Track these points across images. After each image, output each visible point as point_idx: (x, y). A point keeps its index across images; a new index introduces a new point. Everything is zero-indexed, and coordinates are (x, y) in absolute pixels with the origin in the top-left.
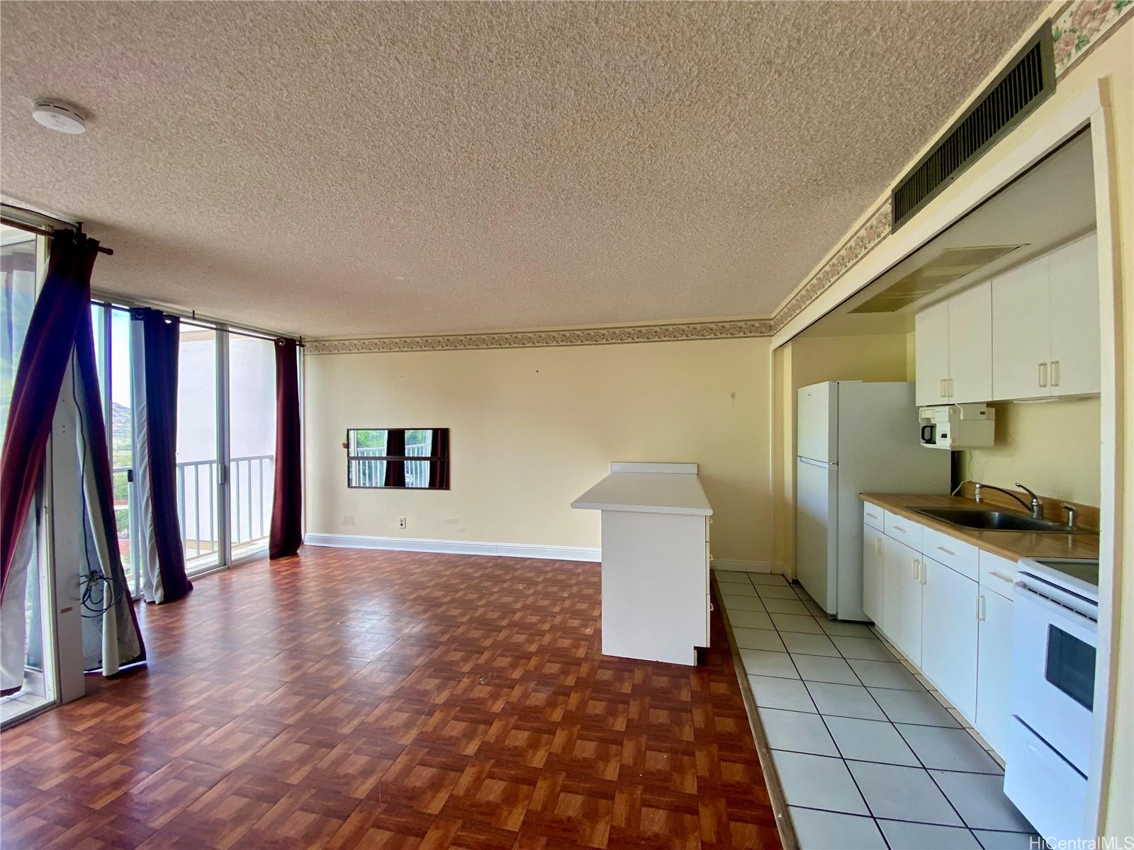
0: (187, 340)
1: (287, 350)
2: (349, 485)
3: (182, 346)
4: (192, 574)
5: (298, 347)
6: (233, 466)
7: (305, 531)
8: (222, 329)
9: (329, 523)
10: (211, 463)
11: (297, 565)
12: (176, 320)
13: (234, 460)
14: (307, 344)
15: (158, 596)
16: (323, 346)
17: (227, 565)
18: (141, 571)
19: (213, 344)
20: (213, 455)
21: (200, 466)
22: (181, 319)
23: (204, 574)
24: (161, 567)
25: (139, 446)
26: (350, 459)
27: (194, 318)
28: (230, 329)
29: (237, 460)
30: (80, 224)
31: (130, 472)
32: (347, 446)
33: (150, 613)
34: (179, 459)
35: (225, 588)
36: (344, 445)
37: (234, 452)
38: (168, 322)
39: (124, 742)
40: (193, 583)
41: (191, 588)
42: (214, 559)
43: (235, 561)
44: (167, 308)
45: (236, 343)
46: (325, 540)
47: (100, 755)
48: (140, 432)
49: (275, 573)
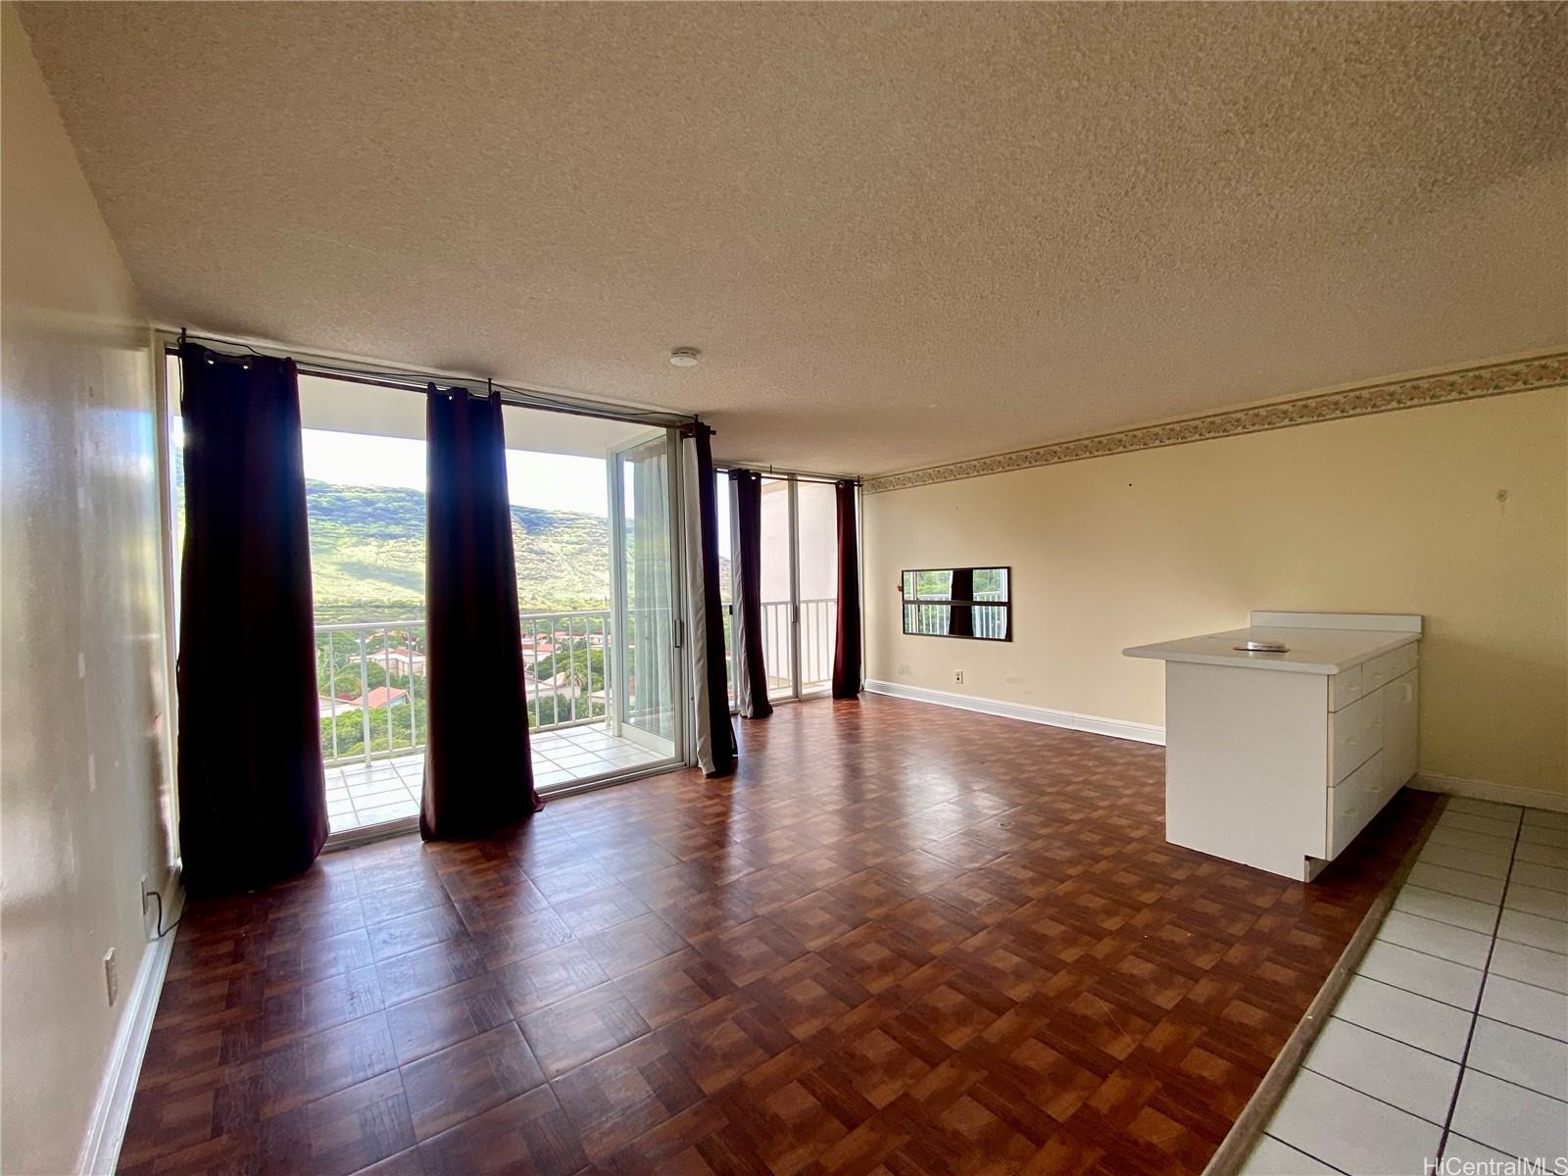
0: (767, 492)
1: (845, 492)
2: (904, 633)
3: (764, 498)
4: (773, 701)
5: (856, 488)
6: (803, 608)
7: (865, 678)
8: (792, 478)
9: (885, 672)
10: (786, 603)
11: (857, 706)
12: (759, 477)
13: (804, 602)
14: (865, 483)
15: (749, 713)
16: (879, 483)
17: (798, 699)
18: (739, 694)
19: (785, 493)
20: (788, 598)
21: (779, 606)
22: (763, 475)
23: (783, 702)
24: (751, 688)
25: (736, 585)
26: (905, 602)
27: (771, 472)
28: (799, 478)
29: (807, 602)
30: (696, 415)
31: (731, 607)
32: (902, 589)
33: (744, 724)
34: (763, 600)
35: (797, 715)
36: (899, 587)
37: (804, 594)
38: (753, 478)
39: (725, 795)
40: (774, 709)
41: (772, 712)
42: (789, 692)
43: (806, 695)
44: (752, 466)
45: (803, 489)
46: (882, 688)
47: (711, 798)
48: (737, 574)
49: (836, 710)
